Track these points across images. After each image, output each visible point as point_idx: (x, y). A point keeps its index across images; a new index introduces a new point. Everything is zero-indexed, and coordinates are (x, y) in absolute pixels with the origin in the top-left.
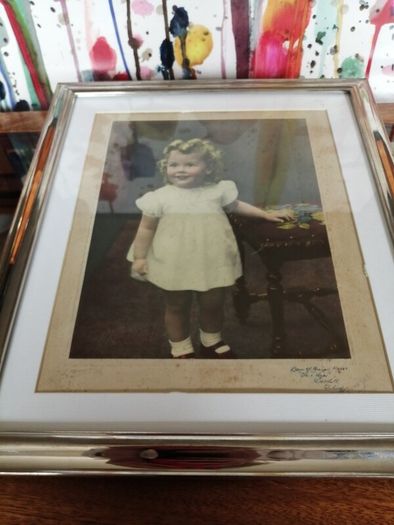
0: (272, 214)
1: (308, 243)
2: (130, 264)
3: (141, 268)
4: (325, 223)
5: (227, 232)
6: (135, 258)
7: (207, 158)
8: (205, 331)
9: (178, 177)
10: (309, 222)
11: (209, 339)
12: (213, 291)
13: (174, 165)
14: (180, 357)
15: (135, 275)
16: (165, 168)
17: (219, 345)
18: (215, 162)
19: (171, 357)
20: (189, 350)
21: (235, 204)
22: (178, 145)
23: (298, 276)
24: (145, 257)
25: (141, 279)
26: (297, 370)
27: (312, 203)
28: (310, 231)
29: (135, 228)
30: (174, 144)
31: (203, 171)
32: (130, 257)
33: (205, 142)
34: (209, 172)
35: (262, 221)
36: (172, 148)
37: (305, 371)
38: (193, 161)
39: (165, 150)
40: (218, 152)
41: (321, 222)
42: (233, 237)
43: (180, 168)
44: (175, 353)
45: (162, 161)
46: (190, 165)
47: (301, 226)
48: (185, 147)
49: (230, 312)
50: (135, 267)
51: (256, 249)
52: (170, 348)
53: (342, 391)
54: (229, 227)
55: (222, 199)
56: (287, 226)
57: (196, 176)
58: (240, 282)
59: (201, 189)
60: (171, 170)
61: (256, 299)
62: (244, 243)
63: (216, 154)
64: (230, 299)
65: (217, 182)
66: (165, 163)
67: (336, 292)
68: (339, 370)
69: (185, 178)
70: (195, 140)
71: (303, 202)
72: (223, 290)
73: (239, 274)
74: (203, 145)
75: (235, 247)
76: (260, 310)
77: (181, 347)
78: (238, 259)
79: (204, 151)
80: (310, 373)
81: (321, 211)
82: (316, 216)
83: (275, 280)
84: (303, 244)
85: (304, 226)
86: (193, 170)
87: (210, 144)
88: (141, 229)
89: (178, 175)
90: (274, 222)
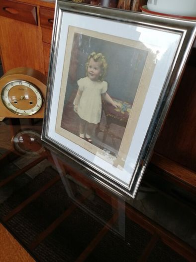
0: (115, 103)
4: (130, 114)
7: (102, 66)
8: (87, 134)
10: (125, 112)
11: (88, 137)
13: (90, 67)
14: (81, 138)
15: (75, 110)
16: (88, 67)
17: (90, 139)
18: (103, 70)
19: (79, 137)
20: (83, 137)
21: (105, 94)
22: (94, 55)
24: (77, 105)
25: (76, 112)
28: (124, 115)
29: (76, 93)
30: (92, 54)
31: (99, 73)
32: (74, 104)
33: (103, 57)
34: (101, 75)
36: (92, 57)
38: (97, 67)
39: (89, 58)
40: (106, 64)
43: (92, 69)
45: (87, 63)
46: (95, 69)
48: (96, 57)
49: (94, 131)
50: (75, 107)
51: (106, 115)
55: (102, 90)
56: (118, 110)
57: (96, 75)
58: (99, 124)
60: (89, 70)
61: (101, 131)
62: (103, 111)
63: (105, 65)
65: (102, 81)
66: (88, 65)
69: (93, 75)
70: (100, 54)
71: (127, 102)
72: (94, 124)
73: (99, 121)
75: (101, 112)
76: (101, 134)
77: (82, 135)
79: (102, 62)
81: (131, 108)
82: (128, 110)
83: (108, 128)
84: (119, 119)
85: (123, 113)
86: (96, 72)
87: (104, 58)
88: (78, 94)
89: (91, 73)
90: (114, 107)
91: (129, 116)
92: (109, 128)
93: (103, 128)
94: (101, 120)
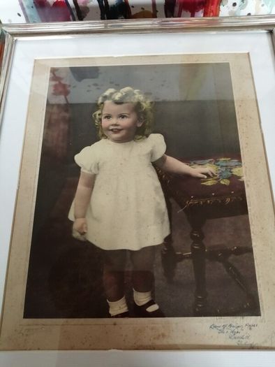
0: (196, 170)
1: (228, 200)
2: (72, 223)
3: (82, 228)
4: (244, 179)
5: (156, 188)
6: (76, 218)
8: (138, 290)
9: (112, 130)
10: (229, 178)
11: (141, 298)
12: (144, 250)
13: (108, 117)
14: (117, 316)
15: (76, 235)
16: (100, 120)
17: (150, 304)
18: (145, 113)
19: (109, 316)
20: (124, 309)
21: (163, 159)
22: (112, 94)
23: (219, 234)
24: (84, 216)
25: (82, 238)
26: (215, 327)
27: (233, 158)
28: (231, 187)
29: (74, 186)
30: (107, 93)
31: (135, 123)
32: (71, 216)
33: (136, 91)
34: (139, 125)
35: (188, 177)
36: (105, 98)
37: (222, 328)
38: (125, 112)
41: (240, 177)
42: (162, 194)
43: (113, 121)
44: (112, 312)
46: (122, 116)
47: (222, 182)
48: (117, 97)
50: (76, 226)
51: (182, 206)
52: (108, 307)
53: (252, 348)
54: (158, 184)
55: (152, 154)
56: (210, 183)
57: (128, 129)
58: (168, 240)
59: (133, 143)
60: (105, 123)
61: (182, 258)
62: (172, 200)
64: (159, 258)
65: (147, 136)
66: (99, 115)
67: (251, 251)
68: (250, 327)
69: (119, 131)
70: (127, 89)
72: (153, 248)
73: (167, 233)
74: (134, 94)
76: (185, 270)
77: (118, 307)
78: (166, 218)
79: (135, 101)
80: (225, 330)
81: (241, 166)
82: (236, 171)
83: (198, 239)
84: (223, 201)
85: (225, 182)
86: (125, 122)
87: (140, 93)
88: (81, 188)
89: (111, 128)
90: (199, 179)
91: (243, 183)
92: (202, 236)
93: (184, 247)
94: (171, 227)
